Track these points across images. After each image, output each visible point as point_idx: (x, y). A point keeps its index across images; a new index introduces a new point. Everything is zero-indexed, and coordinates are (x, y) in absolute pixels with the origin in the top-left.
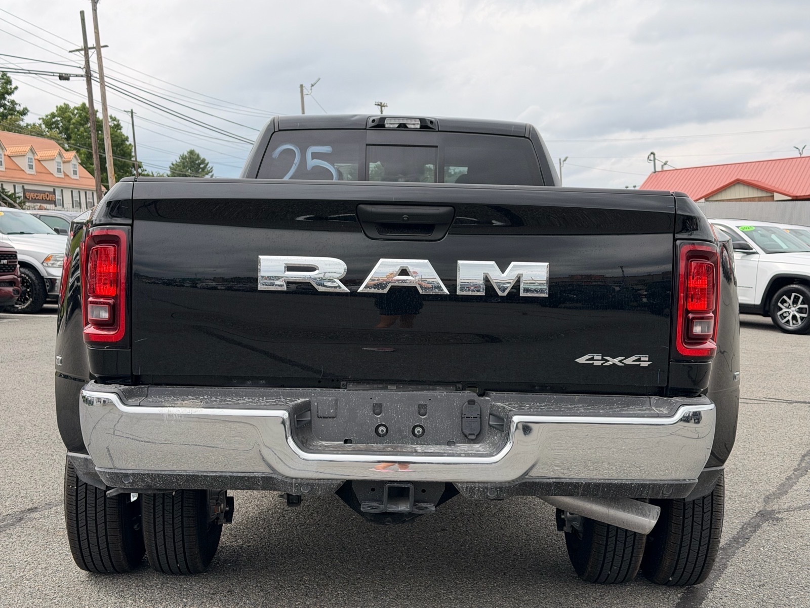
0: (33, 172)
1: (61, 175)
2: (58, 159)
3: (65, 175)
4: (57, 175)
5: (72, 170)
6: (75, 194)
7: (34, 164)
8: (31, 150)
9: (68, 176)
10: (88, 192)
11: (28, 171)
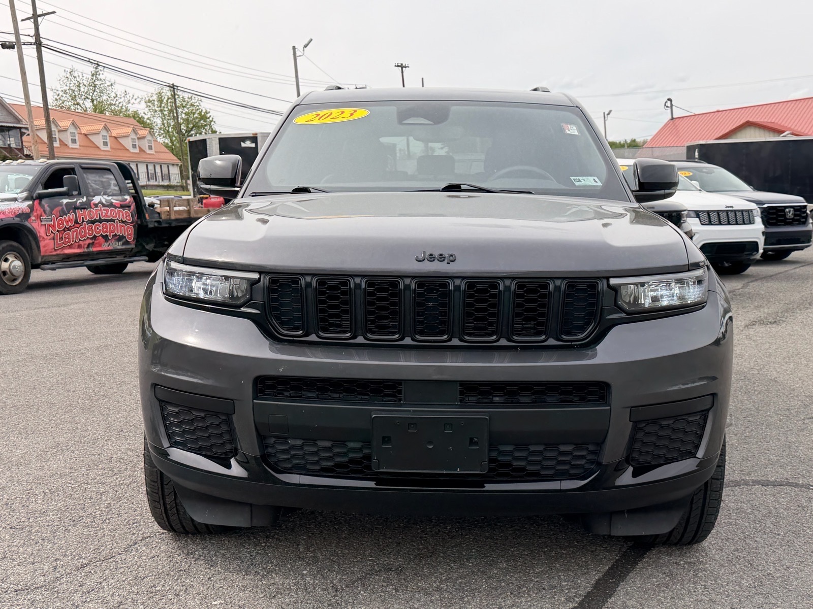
0: (108, 148)
1: (137, 151)
2: (133, 136)
3: (141, 150)
4: (132, 150)
5: (147, 145)
6: (151, 167)
7: (108, 141)
8: (105, 127)
9: (144, 151)
10: (163, 165)
11: (103, 148)
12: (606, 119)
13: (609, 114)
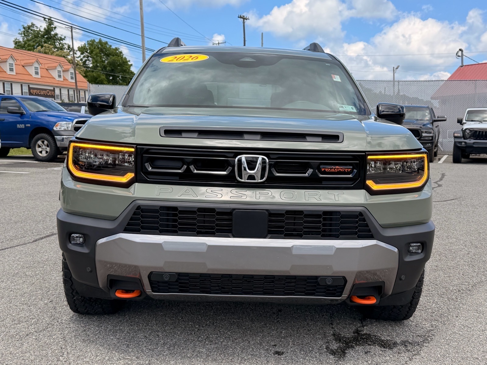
0: (39, 76)
1: (62, 79)
2: (59, 69)
3: (65, 79)
4: (58, 79)
5: (70, 76)
6: (71, 91)
7: (39, 71)
8: (37, 61)
10: (81, 91)
11: (34, 75)
12: (395, 72)
13: (397, 68)
